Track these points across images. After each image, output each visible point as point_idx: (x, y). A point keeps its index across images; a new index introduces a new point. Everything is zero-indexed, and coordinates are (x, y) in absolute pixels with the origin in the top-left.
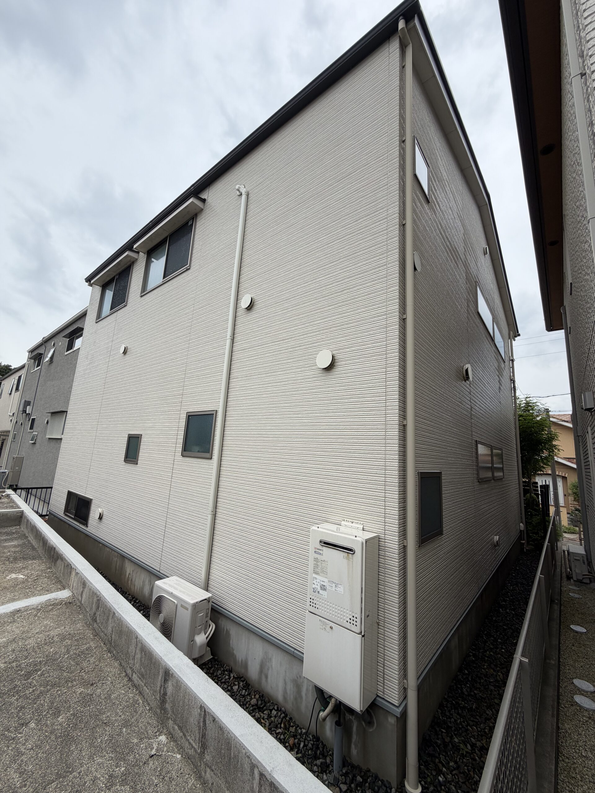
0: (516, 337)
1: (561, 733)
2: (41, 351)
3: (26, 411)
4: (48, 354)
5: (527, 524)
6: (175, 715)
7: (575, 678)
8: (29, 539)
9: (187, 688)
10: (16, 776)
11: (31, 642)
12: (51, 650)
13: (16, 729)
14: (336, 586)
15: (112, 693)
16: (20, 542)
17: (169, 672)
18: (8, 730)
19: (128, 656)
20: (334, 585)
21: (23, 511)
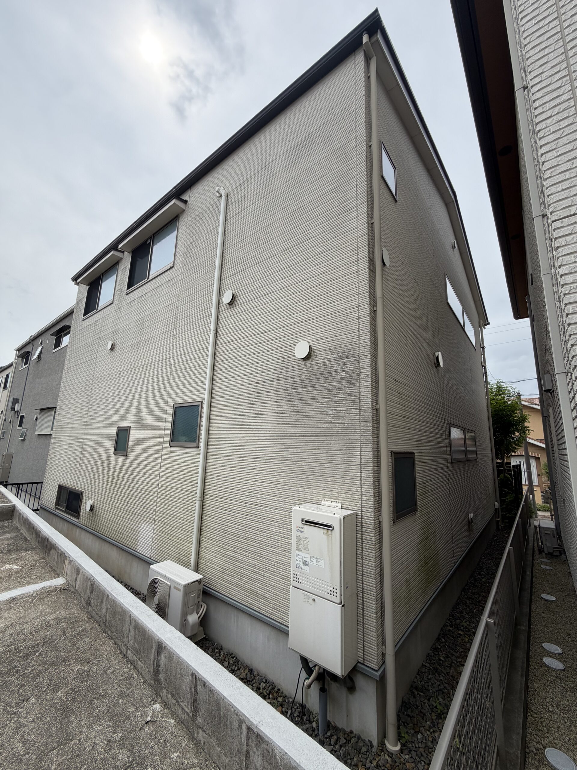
0: (486, 325)
1: (530, 692)
2: (28, 349)
3: (15, 409)
4: (35, 353)
5: (502, 502)
6: (168, 684)
7: (544, 642)
8: (22, 531)
9: (178, 657)
10: (19, 746)
11: (28, 627)
12: (48, 633)
13: (17, 705)
14: (317, 561)
15: (108, 669)
16: (14, 535)
17: (162, 646)
18: (10, 706)
19: (122, 634)
20: (315, 560)
21: (15, 505)
